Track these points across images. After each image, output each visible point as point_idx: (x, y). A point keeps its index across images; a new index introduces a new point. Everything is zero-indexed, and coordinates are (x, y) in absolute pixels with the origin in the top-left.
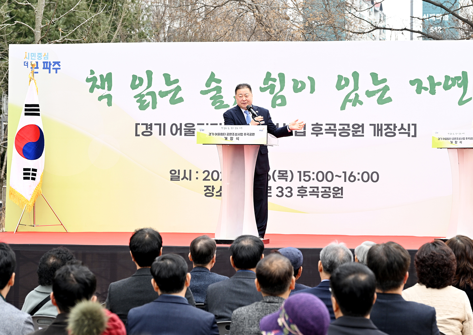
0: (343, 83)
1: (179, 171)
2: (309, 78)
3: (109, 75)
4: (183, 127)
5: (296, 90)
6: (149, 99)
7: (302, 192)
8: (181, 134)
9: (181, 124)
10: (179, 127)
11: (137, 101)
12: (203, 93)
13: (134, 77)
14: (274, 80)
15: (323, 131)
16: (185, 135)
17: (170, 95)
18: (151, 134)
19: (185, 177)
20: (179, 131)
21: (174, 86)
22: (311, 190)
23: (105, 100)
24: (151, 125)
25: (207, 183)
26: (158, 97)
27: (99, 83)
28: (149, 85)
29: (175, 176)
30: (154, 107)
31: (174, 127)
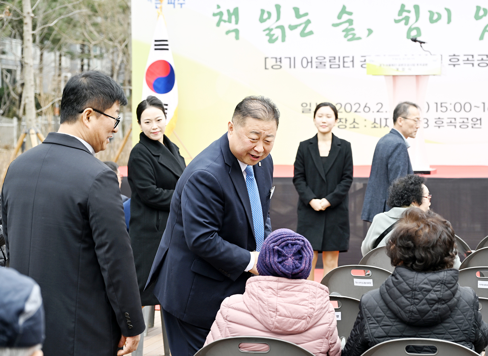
0: (481, 13)
1: (310, 103)
2: (446, 9)
3: (236, 10)
4: (314, 60)
5: (432, 21)
6: (277, 33)
7: (439, 123)
8: (312, 67)
9: (312, 57)
10: (310, 60)
11: (267, 35)
12: (335, 25)
13: (262, 11)
14: (409, 12)
15: (461, 62)
16: (316, 67)
17: (300, 29)
18: (281, 67)
20: (310, 64)
21: (304, 19)
22: (449, 120)
23: (233, 34)
24: (281, 58)
26: (287, 30)
27: (225, 17)
28: (278, 18)
30: (283, 40)
31: (305, 61)
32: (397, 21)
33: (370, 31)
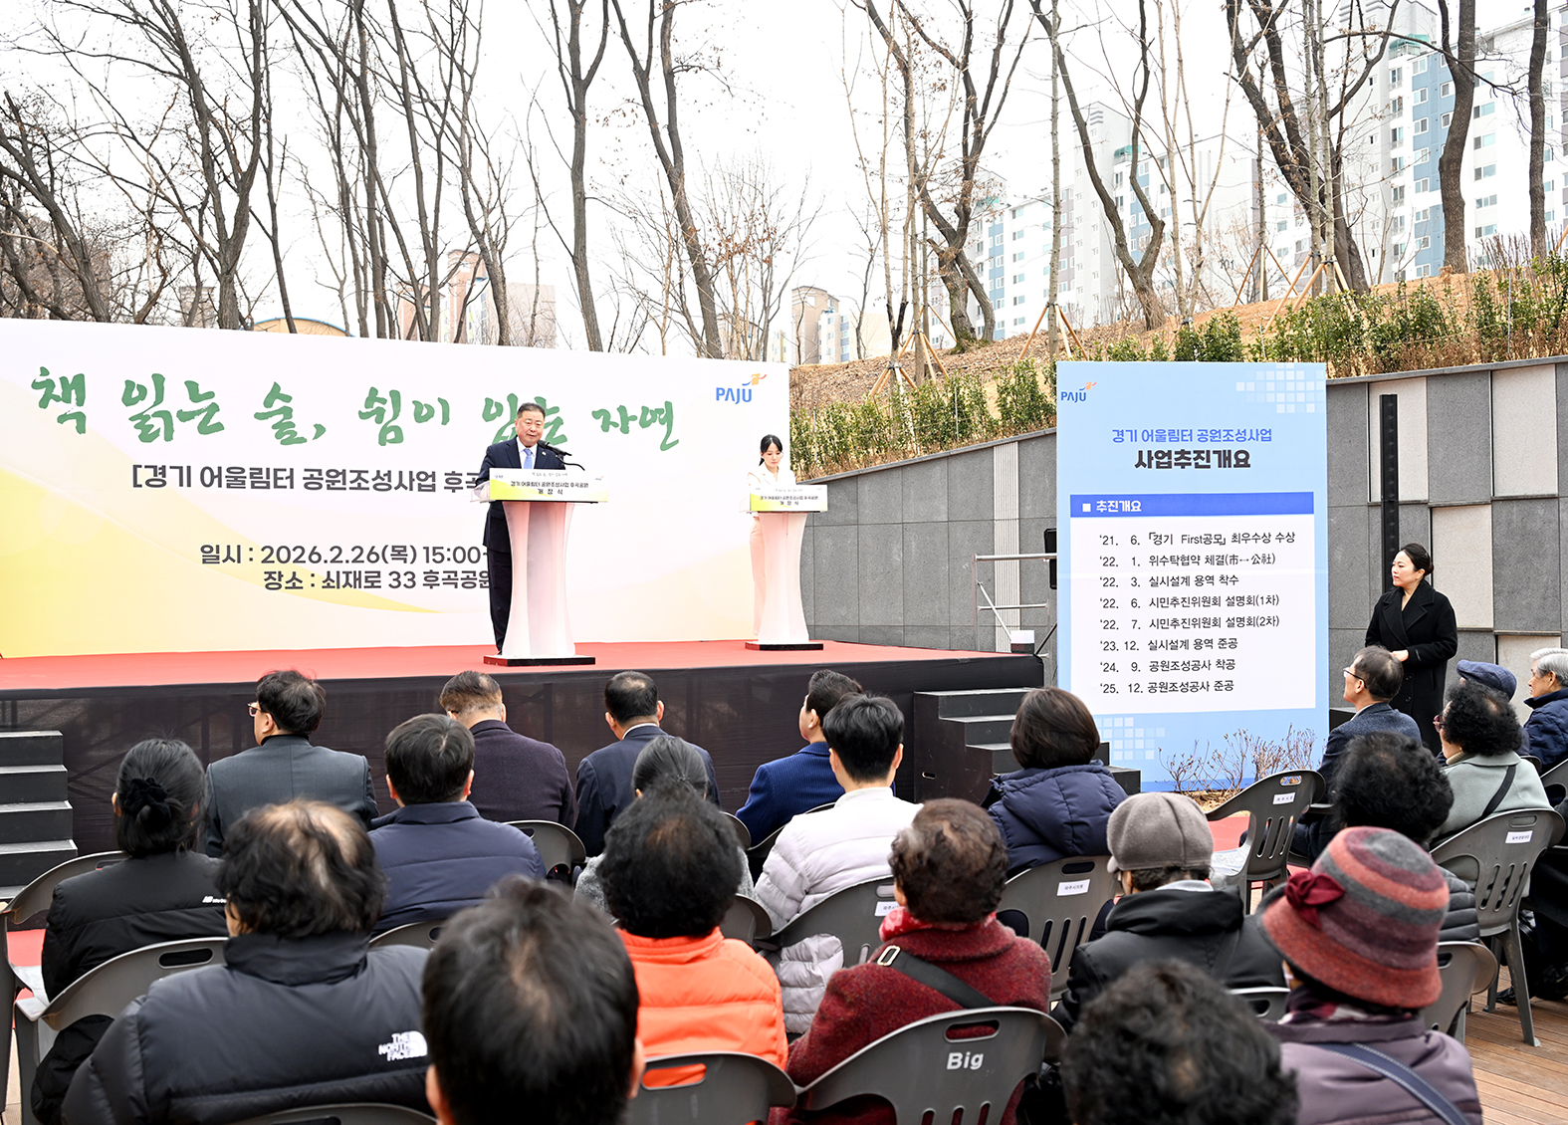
0: (493, 410)
1: (218, 547)
2: (440, 401)
3: (80, 379)
4: (224, 473)
5: (419, 418)
6: (158, 423)
7: (431, 579)
8: (220, 486)
9: (220, 469)
10: (216, 473)
11: (136, 427)
12: (259, 416)
13: (130, 385)
14: (384, 401)
15: (464, 484)
16: (228, 486)
17: (200, 418)
18: (164, 483)
19: (229, 557)
20: (216, 480)
21: (205, 404)
22: (446, 576)
23: (73, 423)
24: (164, 468)
25: (269, 567)
26: (176, 421)
27: (58, 391)
28: (159, 399)
29: (210, 555)
30: (169, 437)
31: (207, 474)
32: (362, 416)
33: (320, 430)
